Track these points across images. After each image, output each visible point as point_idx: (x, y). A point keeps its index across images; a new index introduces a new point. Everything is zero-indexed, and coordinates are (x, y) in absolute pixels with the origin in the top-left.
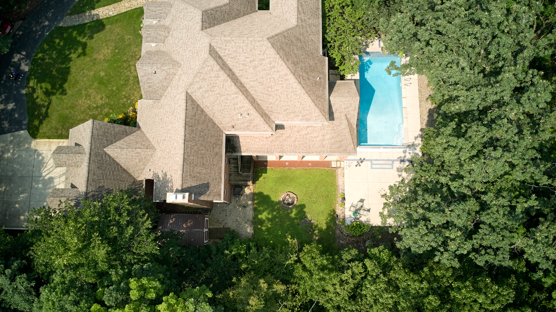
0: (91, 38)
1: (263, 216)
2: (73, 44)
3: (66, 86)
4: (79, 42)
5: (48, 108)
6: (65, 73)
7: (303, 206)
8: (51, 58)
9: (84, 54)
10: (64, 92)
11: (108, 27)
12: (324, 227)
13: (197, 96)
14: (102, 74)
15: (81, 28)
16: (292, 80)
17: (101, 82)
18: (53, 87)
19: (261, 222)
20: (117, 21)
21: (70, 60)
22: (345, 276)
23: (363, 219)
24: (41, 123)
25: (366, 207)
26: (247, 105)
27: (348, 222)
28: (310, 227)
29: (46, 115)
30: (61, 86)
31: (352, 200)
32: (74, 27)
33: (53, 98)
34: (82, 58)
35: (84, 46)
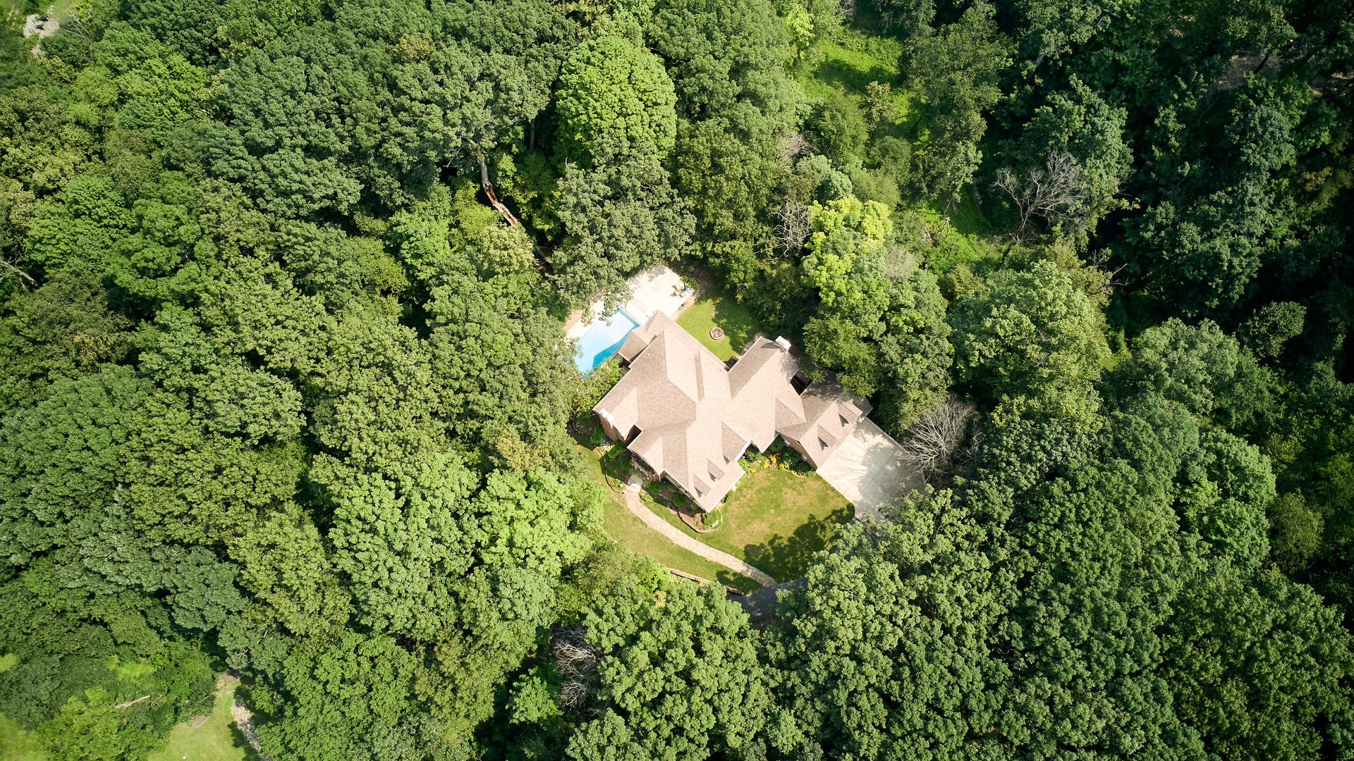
0: (762, 545)
1: (743, 335)
2: (779, 551)
3: (806, 522)
4: (773, 549)
5: (829, 517)
6: (801, 532)
7: (714, 320)
8: (803, 554)
9: (776, 537)
10: (812, 517)
11: (742, 547)
12: (710, 300)
13: (728, 394)
14: (772, 511)
15: (762, 566)
16: (668, 357)
17: (777, 507)
18: (816, 528)
19: (748, 333)
20: (731, 547)
21: (790, 540)
22: (727, 249)
23: (682, 285)
24: (842, 510)
25: (673, 290)
26: (703, 369)
27: (692, 291)
28: (718, 307)
29: (834, 512)
30: (810, 524)
31: (678, 301)
32: (766, 572)
33: (821, 519)
34: (780, 534)
35: (771, 543)
